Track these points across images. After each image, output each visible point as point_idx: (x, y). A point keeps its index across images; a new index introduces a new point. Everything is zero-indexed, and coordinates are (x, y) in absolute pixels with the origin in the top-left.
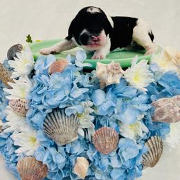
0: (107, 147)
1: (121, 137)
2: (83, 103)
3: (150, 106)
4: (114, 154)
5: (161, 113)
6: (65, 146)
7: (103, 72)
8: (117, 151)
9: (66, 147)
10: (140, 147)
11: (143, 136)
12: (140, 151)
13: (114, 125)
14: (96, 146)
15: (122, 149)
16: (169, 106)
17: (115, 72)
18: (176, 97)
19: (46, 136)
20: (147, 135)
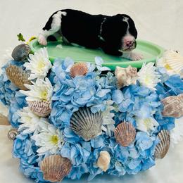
0: (128, 139)
1: (137, 131)
2: (105, 101)
3: (160, 103)
4: (132, 146)
5: (170, 109)
6: (89, 141)
7: (123, 75)
8: (135, 144)
9: (91, 142)
10: (153, 138)
11: (154, 130)
12: (154, 142)
13: (131, 121)
14: (118, 139)
15: (139, 141)
16: (176, 103)
17: (133, 75)
18: (180, 95)
19: (73, 133)
20: (158, 129)
